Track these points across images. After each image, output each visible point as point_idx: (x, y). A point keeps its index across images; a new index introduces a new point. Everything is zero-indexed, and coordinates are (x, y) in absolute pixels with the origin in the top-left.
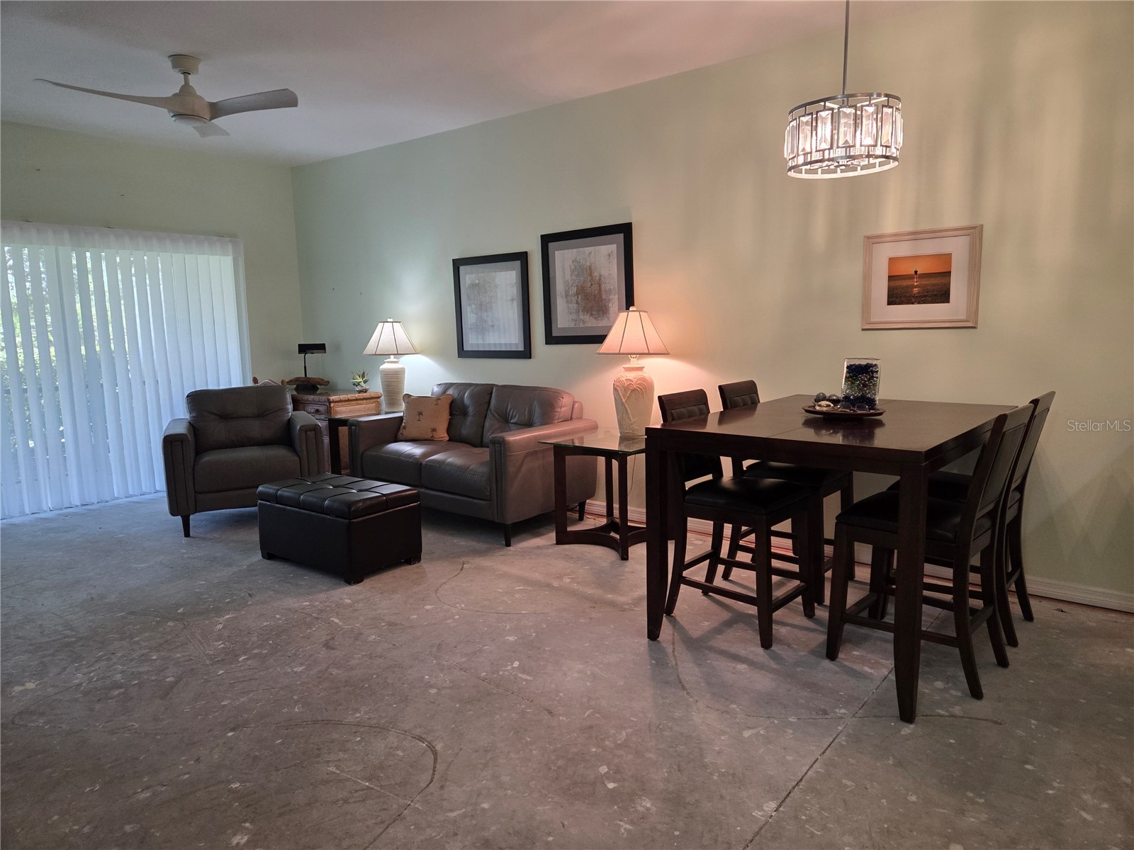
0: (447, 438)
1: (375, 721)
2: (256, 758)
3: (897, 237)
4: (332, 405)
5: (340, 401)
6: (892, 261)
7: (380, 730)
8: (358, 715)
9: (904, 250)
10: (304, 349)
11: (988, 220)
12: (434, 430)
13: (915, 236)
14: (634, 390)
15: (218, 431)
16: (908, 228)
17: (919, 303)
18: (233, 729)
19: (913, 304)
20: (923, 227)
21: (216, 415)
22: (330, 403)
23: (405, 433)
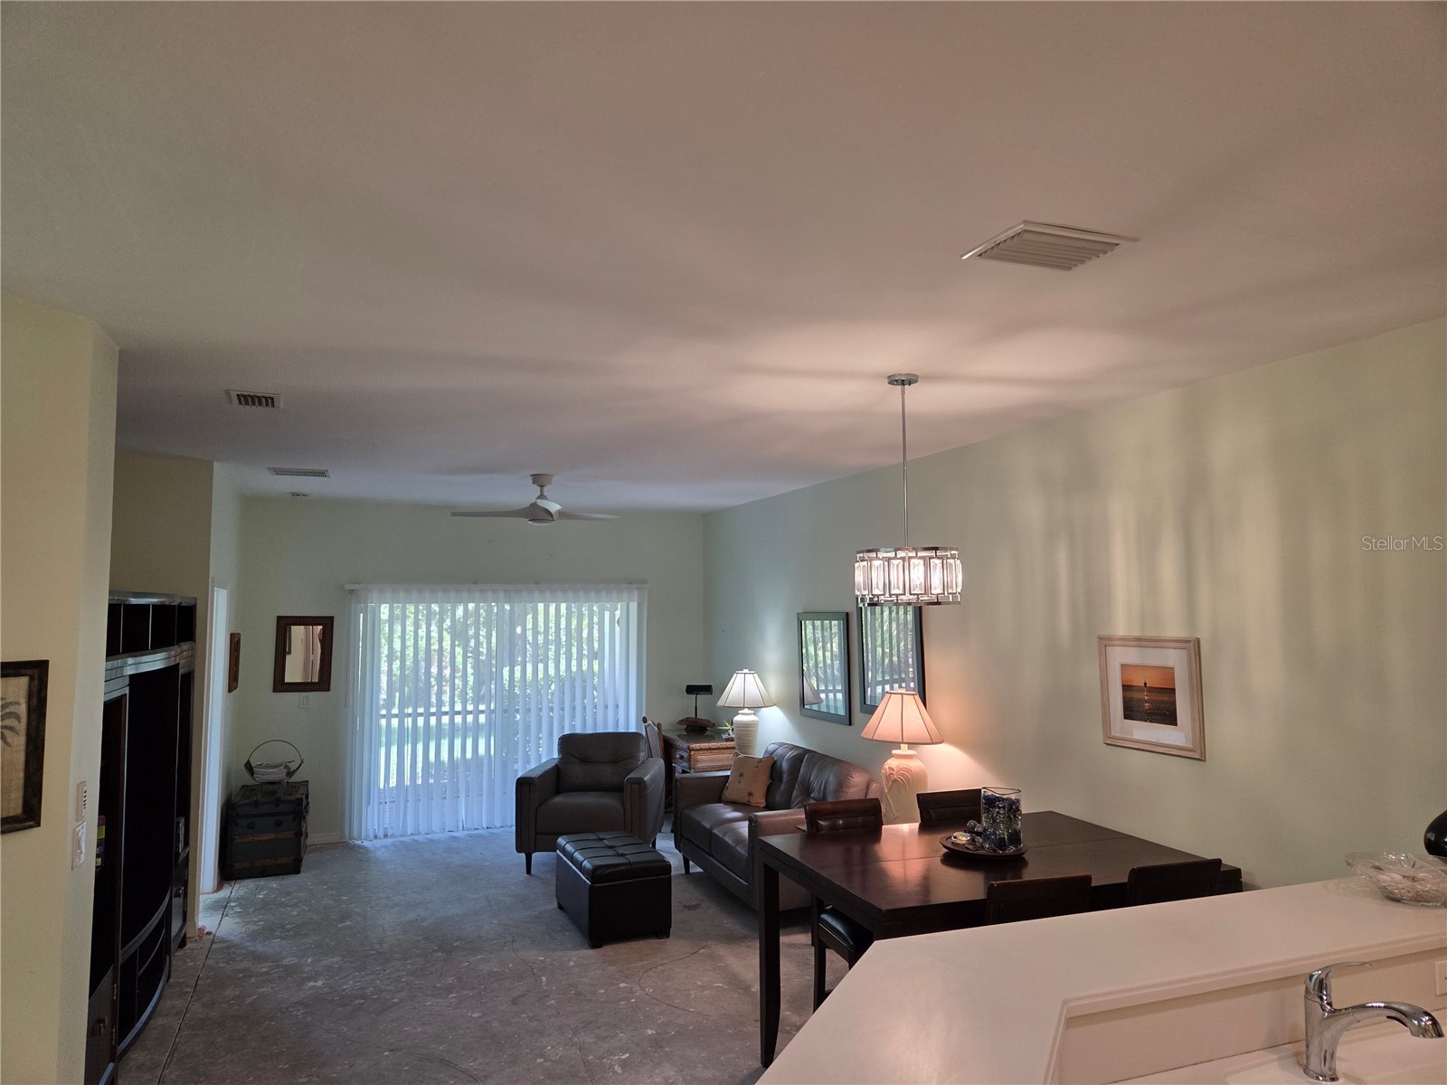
0: (764, 805)
3: (1126, 641)
4: (692, 753)
5: (701, 749)
6: (1124, 667)
9: (1131, 656)
10: (692, 690)
11: (1204, 634)
12: (750, 794)
13: (1141, 642)
14: (895, 781)
15: (577, 772)
16: (1136, 633)
17: (1151, 722)
19: (1146, 721)
20: (1150, 633)
21: (577, 758)
22: (690, 751)
23: (727, 794)
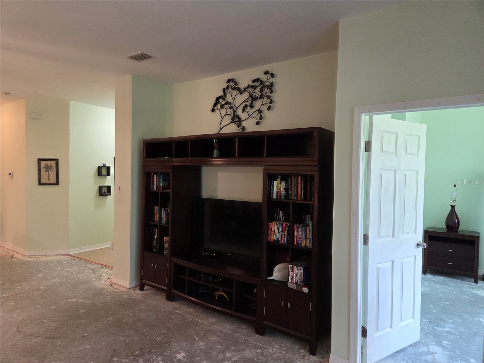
1: (31, 338)
2: (77, 328)
7: (32, 335)
8: (36, 340)
18: (85, 336)
